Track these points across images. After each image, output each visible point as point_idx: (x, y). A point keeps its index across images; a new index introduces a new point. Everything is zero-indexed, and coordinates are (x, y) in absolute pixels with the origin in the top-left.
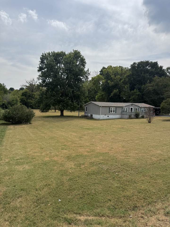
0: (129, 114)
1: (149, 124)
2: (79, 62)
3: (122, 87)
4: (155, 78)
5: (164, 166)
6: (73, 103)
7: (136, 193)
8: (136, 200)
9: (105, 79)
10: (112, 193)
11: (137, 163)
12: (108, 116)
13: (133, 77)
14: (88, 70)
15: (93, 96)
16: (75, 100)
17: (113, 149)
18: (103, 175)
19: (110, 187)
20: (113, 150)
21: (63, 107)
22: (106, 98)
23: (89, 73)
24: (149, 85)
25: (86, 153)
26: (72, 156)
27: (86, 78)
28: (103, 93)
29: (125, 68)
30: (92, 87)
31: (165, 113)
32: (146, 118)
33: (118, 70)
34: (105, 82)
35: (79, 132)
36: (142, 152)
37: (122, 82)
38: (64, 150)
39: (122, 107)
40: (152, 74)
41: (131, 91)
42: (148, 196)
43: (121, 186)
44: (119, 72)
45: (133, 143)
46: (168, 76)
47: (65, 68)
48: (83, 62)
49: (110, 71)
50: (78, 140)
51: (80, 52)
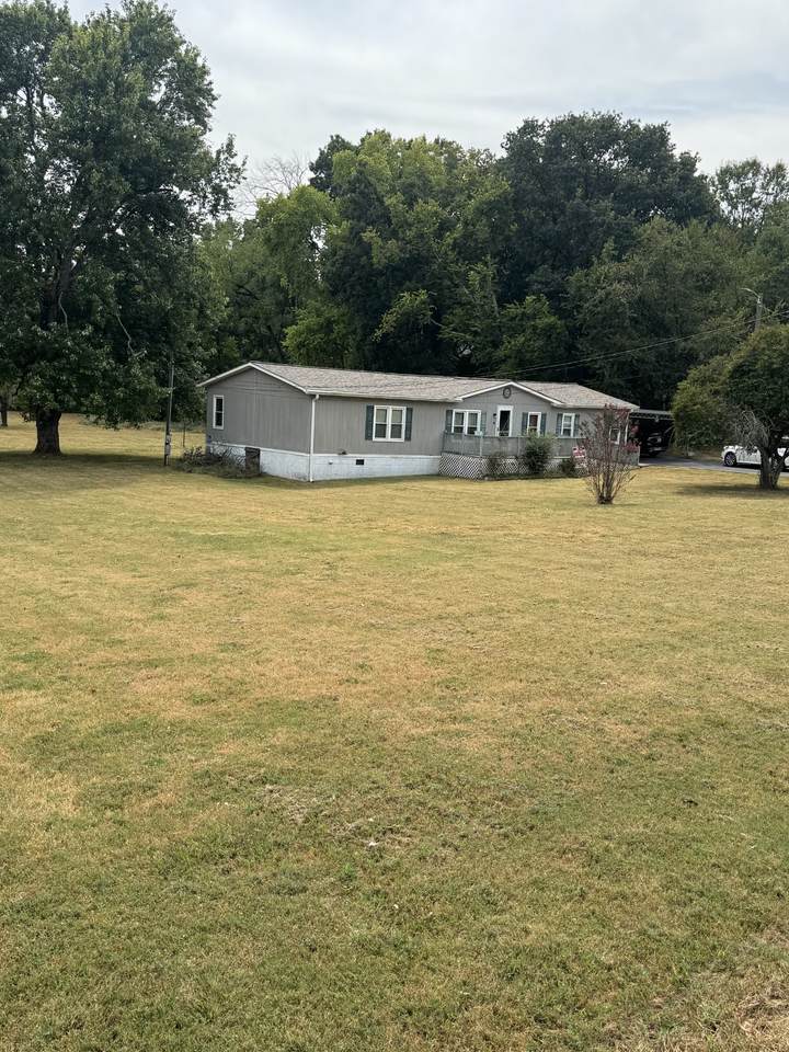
0: (492, 452)
1: (600, 509)
2: (163, 89)
3: (451, 280)
4: (645, 231)
5: (678, 774)
6: (128, 371)
7: (488, 985)
8: (486, 1038)
9: (348, 218)
10: (324, 991)
11: (509, 766)
12: (360, 462)
13: (519, 218)
14: (230, 145)
15: (269, 328)
16: (137, 348)
17: (369, 677)
18: (278, 860)
19: (314, 950)
20: (364, 683)
21: (51, 396)
22: (351, 342)
23: (234, 169)
24: (611, 268)
25: (181, 711)
26: (77, 731)
27: (217, 200)
28: (334, 312)
29: (474, 155)
30: (261, 266)
31: (698, 447)
32: (583, 475)
33: (431, 166)
34: (345, 239)
35: (157, 566)
36: (547, 685)
37: (450, 241)
38: (24, 693)
39: (447, 405)
40: (636, 201)
41: (504, 308)
42: (563, 1001)
43: (394, 932)
44: (433, 178)
45: (498, 627)
46: (728, 218)
47: (63, 121)
48: (193, 88)
49: (379, 163)
50: (138, 621)
51: (170, 19)
